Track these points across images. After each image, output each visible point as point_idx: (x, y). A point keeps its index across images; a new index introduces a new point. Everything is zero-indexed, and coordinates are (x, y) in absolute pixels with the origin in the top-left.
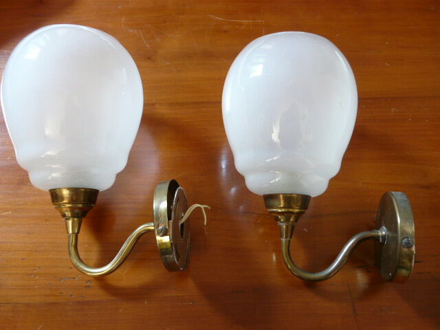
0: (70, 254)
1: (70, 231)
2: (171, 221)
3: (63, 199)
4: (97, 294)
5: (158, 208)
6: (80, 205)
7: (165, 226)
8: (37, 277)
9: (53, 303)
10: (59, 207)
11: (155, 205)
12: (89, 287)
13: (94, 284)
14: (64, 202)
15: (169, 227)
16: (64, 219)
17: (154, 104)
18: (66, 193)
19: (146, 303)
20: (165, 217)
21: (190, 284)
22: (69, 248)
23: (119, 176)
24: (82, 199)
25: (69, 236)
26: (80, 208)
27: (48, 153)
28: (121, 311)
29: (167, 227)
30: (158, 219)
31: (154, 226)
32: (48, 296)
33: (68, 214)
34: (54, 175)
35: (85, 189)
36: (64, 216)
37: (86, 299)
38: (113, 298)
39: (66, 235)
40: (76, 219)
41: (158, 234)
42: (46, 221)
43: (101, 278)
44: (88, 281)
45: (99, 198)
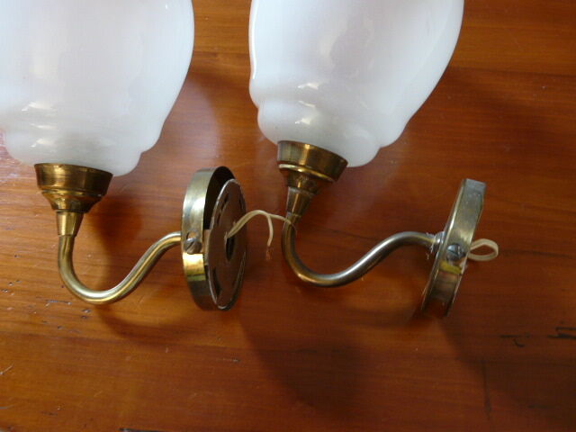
0: (59, 266)
1: (63, 232)
2: (208, 232)
3: (53, 180)
4: (98, 329)
5: (190, 209)
6: (80, 193)
7: (198, 238)
8: (12, 294)
9: (31, 335)
10: (47, 192)
11: (186, 203)
12: (86, 317)
13: (93, 314)
14: (56, 185)
15: (203, 240)
16: (55, 212)
17: (215, 54)
18: (59, 172)
19: (167, 351)
20: (199, 223)
21: (237, 332)
22: (59, 257)
23: (144, 156)
24: (83, 183)
25: (61, 239)
26: (79, 198)
27: (33, 105)
28: (128, 358)
29: (201, 241)
30: (188, 224)
31: (181, 236)
32: (25, 323)
33: (62, 205)
34: (41, 141)
35: (89, 169)
36: (55, 207)
37: (78, 336)
38: (118, 338)
39: (57, 237)
40: (73, 214)
41: (186, 249)
42: (36, 213)
43: (105, 307)
44: (87, 309)
45: (111, 186)
